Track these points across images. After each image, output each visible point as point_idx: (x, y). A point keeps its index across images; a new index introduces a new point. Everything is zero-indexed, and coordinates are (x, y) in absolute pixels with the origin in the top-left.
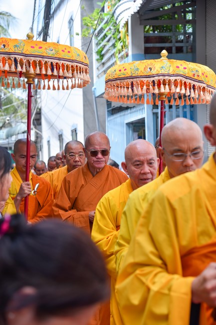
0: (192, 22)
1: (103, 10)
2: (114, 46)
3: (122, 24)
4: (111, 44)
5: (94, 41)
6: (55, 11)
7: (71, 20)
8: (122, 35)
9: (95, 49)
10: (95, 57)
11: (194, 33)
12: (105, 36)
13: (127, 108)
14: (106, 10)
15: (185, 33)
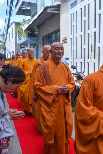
0: (38, 31)
1: (19, 27)
2: (22, 35)
3: (23, 30)
4: (21, 34)
5: (18, 33)
6: (10, 26)
7: (13, 29)
8: (23, 32)
9: (17, 35)
10: (18, 37)
11: (38, 33)
12: (20, 32)
13: (24, 47)
14: (20, 27)
15: (36, 33)
